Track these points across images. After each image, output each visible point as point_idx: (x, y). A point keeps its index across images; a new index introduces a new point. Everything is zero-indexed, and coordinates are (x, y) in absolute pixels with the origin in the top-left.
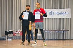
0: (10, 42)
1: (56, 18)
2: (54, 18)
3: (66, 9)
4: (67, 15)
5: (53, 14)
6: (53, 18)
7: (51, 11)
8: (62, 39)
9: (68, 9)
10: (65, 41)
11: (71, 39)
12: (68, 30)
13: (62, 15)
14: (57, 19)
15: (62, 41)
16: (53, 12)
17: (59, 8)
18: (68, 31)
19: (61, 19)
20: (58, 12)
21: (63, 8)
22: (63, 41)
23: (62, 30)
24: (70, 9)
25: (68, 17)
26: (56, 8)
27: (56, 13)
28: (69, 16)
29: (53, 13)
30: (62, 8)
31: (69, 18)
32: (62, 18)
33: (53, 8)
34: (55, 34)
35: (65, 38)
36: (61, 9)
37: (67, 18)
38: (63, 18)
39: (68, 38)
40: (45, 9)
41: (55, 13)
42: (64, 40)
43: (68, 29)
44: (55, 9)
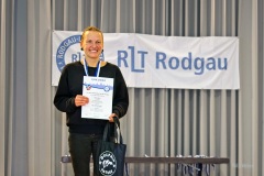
1: (158, 90)
2: (148, 90)
3: (212, 38)
4: (218, 71)
6: (138, 89)
7: (132, 48)
9: (224, 39)
12: (226, 161)
13: (191, 74)
14: (163, 96)
16: (143, 53)
17: (177, 34)
19: (187, 94)
20: (170, 54)
24: (234, 42)
25: (224, 87)
26: (158, 33)
27: (160, 59)
28: (229, 80)
30: (191, 35)
31: (229, 92)
32: (191, 91)
33: (139, 32)
36: (187, 38)
37: (218, 92)
38: (198, 91)
41: (150, 59)
43: (224, 155)
44: (153, 36)
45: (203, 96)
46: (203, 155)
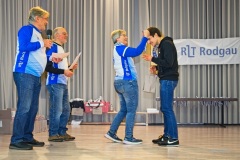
0: (76, 128)
1: (201, 66)
2: (196, 66)
3: (229, 39)
4: (232, 55)
5: (191, 54)
6: (191, 66)
7: (188, 46)
8: (216, 122)
9: (235, 38)
10: (225, 129)
12: (237, 100)
13: (217, 57)
15: (216, 129)
16: (194, 48)
18: (235, 102)
19: (216, 67)
20: (207, 48)
21: (220, 36)
22: (220, 129)
23: (219, 100)
25: (235, 63)
26: (201, 38)
27: (202, 50)
28: (238, 59)
29: (191, 50)
30: (218, 37)
31: (237, 65)
32: (218, 66)
33: (191, 38)
34: (197, 109)
35: (225, 122)
36: (215, 40)
37: (232, 65)
38: (222, 65)
39: (235, 122)
41: (197, 51)
42: (223, 125)
43: (235, 97)
44: (198, 40)
45: (224, 68)
46: (224, 97)
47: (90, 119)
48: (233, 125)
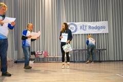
1: (89, 34)
2: (87, 34)
3: (101, 22)
4: (103, 29)
5: (85, 29)
6: (85, 34)
7: (83, 25)
8: (97, 60)
10: (101, 64)
11: (109, 61)
12: (106, 49)
13: (97, 30)
14: (91, 35)
17: (93, 21)
18: (105, 51)
19: (96, 35)
20: (92, 26)
22: (99, 64)
23: (98, 50)
24: (107, 22)
26: (89, 21)
27: (90, 27)
28: (106, 31)
29: (85, 27)
30: (97, 21)
31: (106, 34)
33: (85, 21)
35: (101, 60)
36: (95, 22)
37: (103, 34)
38: (99, 34)
39: (106, 60)
40: (76, 22)
41: (87, 27)
42: (100, 62)
46: (100, 48)
47: (38, 60)
48: (105, 61)
